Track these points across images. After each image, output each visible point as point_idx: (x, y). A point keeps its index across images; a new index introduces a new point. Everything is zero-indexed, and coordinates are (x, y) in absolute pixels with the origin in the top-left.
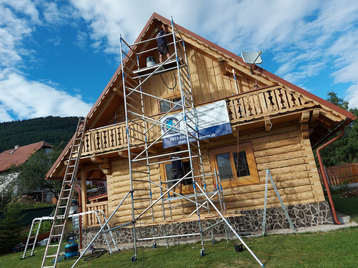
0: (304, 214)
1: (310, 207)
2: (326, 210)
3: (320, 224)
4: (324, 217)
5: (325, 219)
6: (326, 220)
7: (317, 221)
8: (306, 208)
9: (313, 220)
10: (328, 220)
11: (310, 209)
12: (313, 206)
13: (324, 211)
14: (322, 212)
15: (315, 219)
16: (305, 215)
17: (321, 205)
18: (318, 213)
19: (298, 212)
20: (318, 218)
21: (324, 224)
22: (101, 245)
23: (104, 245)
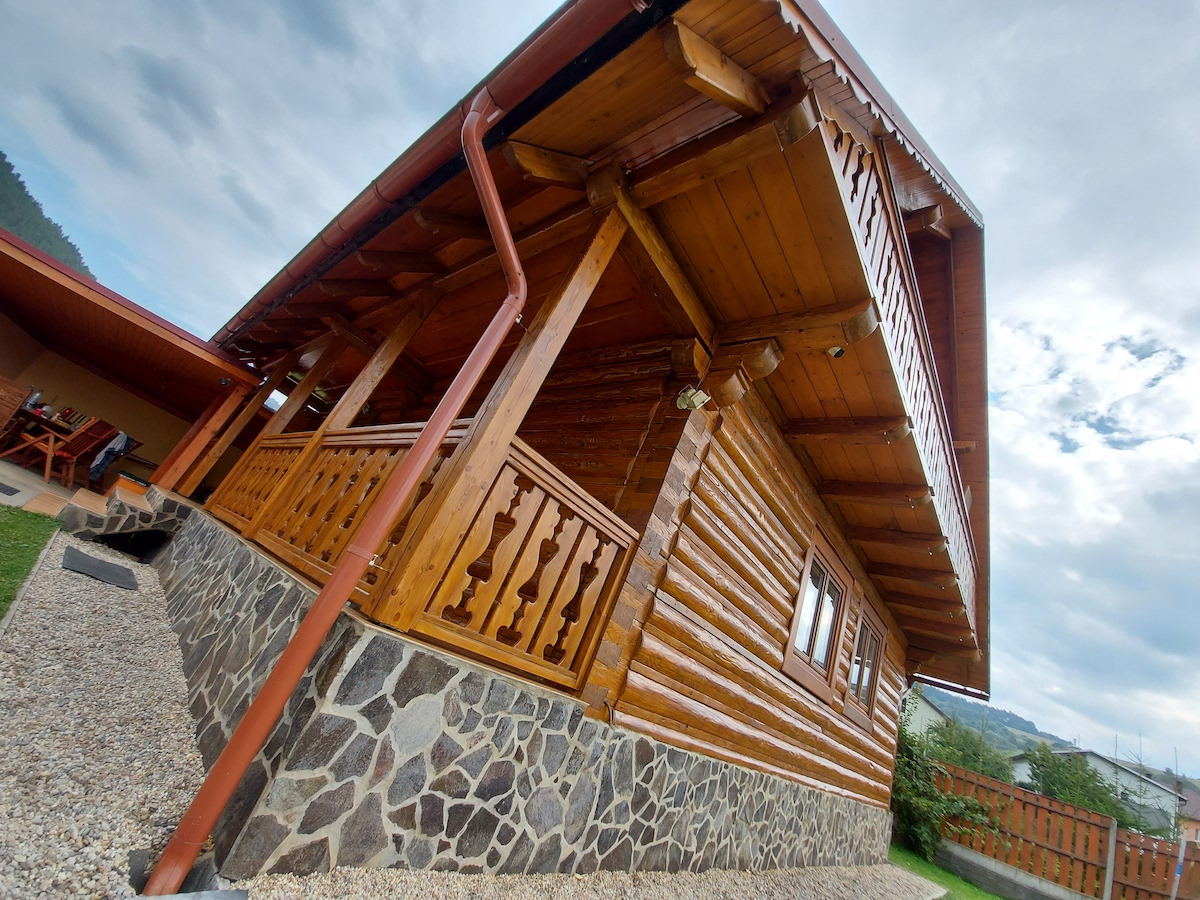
22: (463, 862)
23: (493, 858)
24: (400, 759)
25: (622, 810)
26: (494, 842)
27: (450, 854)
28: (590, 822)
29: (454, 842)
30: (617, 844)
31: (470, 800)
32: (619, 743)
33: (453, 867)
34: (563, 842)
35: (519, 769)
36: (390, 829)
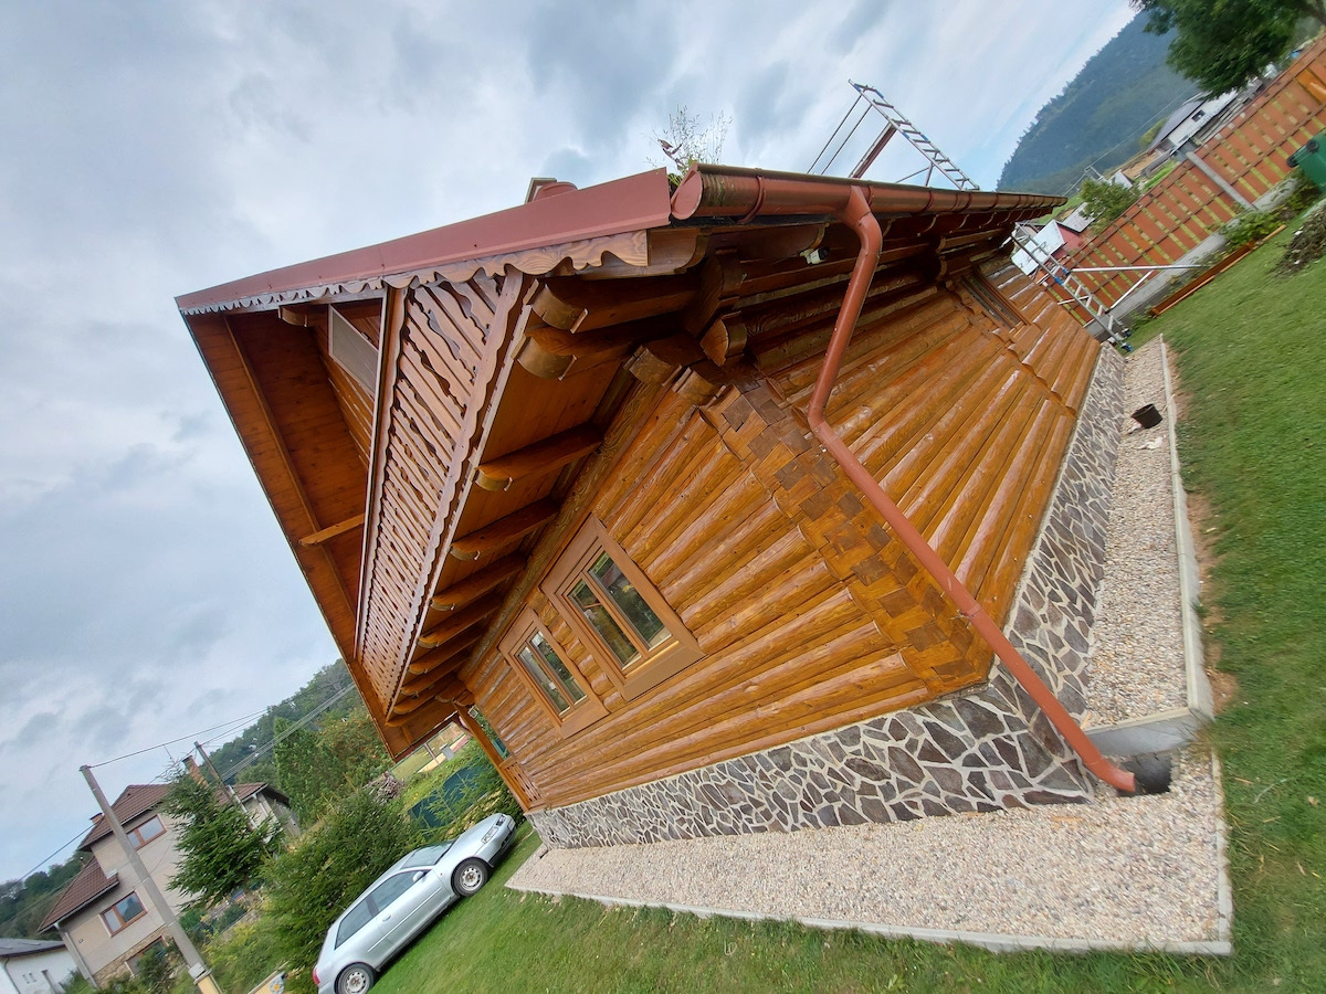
0: (915, 756)
1: (923, 726)
2: (1007, 731)
3: (1011, 802)
4: (1016, 766)
5: (1025, 774)
6: (1033, 781)
7: (990, 785)
8: (910, 735)
9: (966, 784)
10: (1043, 783)
11: (927, 735)
12: (932, 719)
13: (1000, 736)
14: (992, 744)
15: (977, 779)
16: (921, 764)
17: (966, 712)
18: (974, 750)
19: (886, 753)
20: (987, 777)
21: (1030, 798)
25: (573, 831)
28: (571, 836)
30: (580, 840)
32: (556, 814)
33: (562, 848)
34: (571, 841)
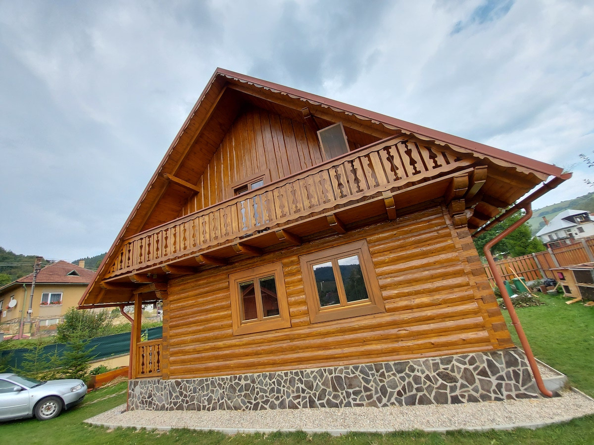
1: (485, 360)
2: (520, 367)
3: (509, 397)
4: (518, 382)
5: (520, 385)
6: (522, 389)
7: (503, 390)
8: (478, 364)
9: (494, 387)
10: (526, 389)
11: (485, 365)
12: (491, 358)
13: (516, 369)
14: (511, 372)
15: (499, 386)
16: (477, 377)
17: (507, 357)
18: (503, 373)
19: (462, 370)
20: (504, 385)
21: (518, 396)
22: (150, 409)
23: (154, 408)
24: (137, 396)
25: (177, 397)
26: (153, 406)
27: (147, 408)
28: (169, 401)
29: (147, 406)
30: (178, 404)
31: (147, 399)
32: (170, 383)
33: (148, 410)
34: (166, 405)
35: (153, 393)
36: (139, 405)
